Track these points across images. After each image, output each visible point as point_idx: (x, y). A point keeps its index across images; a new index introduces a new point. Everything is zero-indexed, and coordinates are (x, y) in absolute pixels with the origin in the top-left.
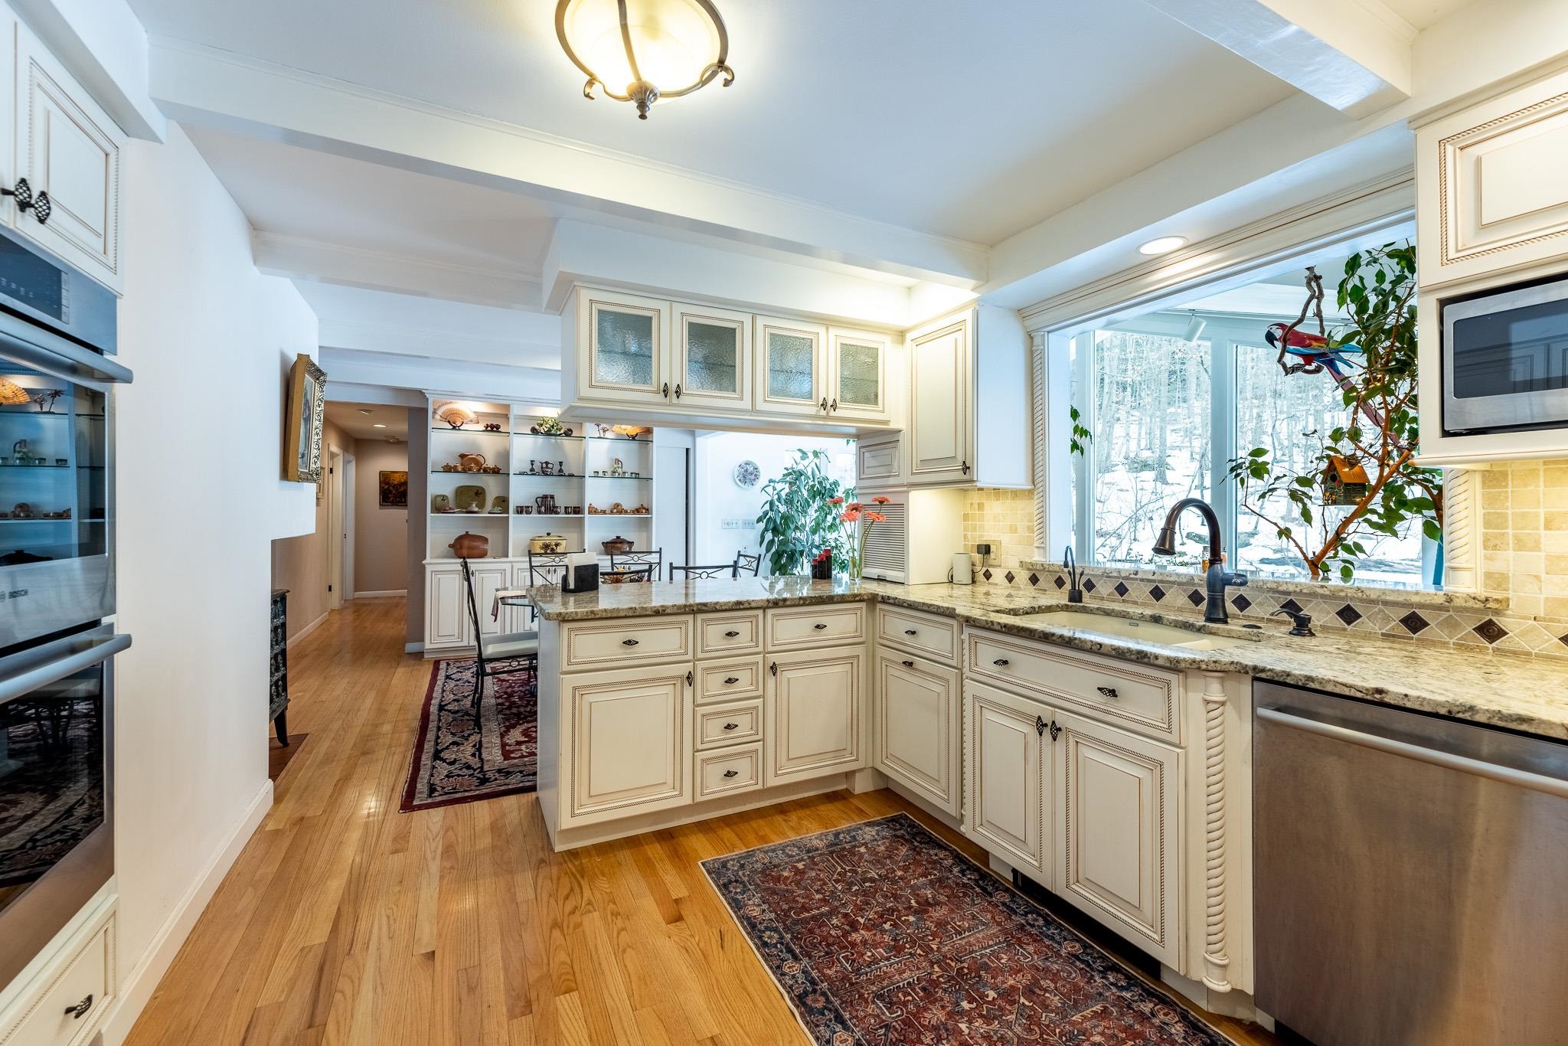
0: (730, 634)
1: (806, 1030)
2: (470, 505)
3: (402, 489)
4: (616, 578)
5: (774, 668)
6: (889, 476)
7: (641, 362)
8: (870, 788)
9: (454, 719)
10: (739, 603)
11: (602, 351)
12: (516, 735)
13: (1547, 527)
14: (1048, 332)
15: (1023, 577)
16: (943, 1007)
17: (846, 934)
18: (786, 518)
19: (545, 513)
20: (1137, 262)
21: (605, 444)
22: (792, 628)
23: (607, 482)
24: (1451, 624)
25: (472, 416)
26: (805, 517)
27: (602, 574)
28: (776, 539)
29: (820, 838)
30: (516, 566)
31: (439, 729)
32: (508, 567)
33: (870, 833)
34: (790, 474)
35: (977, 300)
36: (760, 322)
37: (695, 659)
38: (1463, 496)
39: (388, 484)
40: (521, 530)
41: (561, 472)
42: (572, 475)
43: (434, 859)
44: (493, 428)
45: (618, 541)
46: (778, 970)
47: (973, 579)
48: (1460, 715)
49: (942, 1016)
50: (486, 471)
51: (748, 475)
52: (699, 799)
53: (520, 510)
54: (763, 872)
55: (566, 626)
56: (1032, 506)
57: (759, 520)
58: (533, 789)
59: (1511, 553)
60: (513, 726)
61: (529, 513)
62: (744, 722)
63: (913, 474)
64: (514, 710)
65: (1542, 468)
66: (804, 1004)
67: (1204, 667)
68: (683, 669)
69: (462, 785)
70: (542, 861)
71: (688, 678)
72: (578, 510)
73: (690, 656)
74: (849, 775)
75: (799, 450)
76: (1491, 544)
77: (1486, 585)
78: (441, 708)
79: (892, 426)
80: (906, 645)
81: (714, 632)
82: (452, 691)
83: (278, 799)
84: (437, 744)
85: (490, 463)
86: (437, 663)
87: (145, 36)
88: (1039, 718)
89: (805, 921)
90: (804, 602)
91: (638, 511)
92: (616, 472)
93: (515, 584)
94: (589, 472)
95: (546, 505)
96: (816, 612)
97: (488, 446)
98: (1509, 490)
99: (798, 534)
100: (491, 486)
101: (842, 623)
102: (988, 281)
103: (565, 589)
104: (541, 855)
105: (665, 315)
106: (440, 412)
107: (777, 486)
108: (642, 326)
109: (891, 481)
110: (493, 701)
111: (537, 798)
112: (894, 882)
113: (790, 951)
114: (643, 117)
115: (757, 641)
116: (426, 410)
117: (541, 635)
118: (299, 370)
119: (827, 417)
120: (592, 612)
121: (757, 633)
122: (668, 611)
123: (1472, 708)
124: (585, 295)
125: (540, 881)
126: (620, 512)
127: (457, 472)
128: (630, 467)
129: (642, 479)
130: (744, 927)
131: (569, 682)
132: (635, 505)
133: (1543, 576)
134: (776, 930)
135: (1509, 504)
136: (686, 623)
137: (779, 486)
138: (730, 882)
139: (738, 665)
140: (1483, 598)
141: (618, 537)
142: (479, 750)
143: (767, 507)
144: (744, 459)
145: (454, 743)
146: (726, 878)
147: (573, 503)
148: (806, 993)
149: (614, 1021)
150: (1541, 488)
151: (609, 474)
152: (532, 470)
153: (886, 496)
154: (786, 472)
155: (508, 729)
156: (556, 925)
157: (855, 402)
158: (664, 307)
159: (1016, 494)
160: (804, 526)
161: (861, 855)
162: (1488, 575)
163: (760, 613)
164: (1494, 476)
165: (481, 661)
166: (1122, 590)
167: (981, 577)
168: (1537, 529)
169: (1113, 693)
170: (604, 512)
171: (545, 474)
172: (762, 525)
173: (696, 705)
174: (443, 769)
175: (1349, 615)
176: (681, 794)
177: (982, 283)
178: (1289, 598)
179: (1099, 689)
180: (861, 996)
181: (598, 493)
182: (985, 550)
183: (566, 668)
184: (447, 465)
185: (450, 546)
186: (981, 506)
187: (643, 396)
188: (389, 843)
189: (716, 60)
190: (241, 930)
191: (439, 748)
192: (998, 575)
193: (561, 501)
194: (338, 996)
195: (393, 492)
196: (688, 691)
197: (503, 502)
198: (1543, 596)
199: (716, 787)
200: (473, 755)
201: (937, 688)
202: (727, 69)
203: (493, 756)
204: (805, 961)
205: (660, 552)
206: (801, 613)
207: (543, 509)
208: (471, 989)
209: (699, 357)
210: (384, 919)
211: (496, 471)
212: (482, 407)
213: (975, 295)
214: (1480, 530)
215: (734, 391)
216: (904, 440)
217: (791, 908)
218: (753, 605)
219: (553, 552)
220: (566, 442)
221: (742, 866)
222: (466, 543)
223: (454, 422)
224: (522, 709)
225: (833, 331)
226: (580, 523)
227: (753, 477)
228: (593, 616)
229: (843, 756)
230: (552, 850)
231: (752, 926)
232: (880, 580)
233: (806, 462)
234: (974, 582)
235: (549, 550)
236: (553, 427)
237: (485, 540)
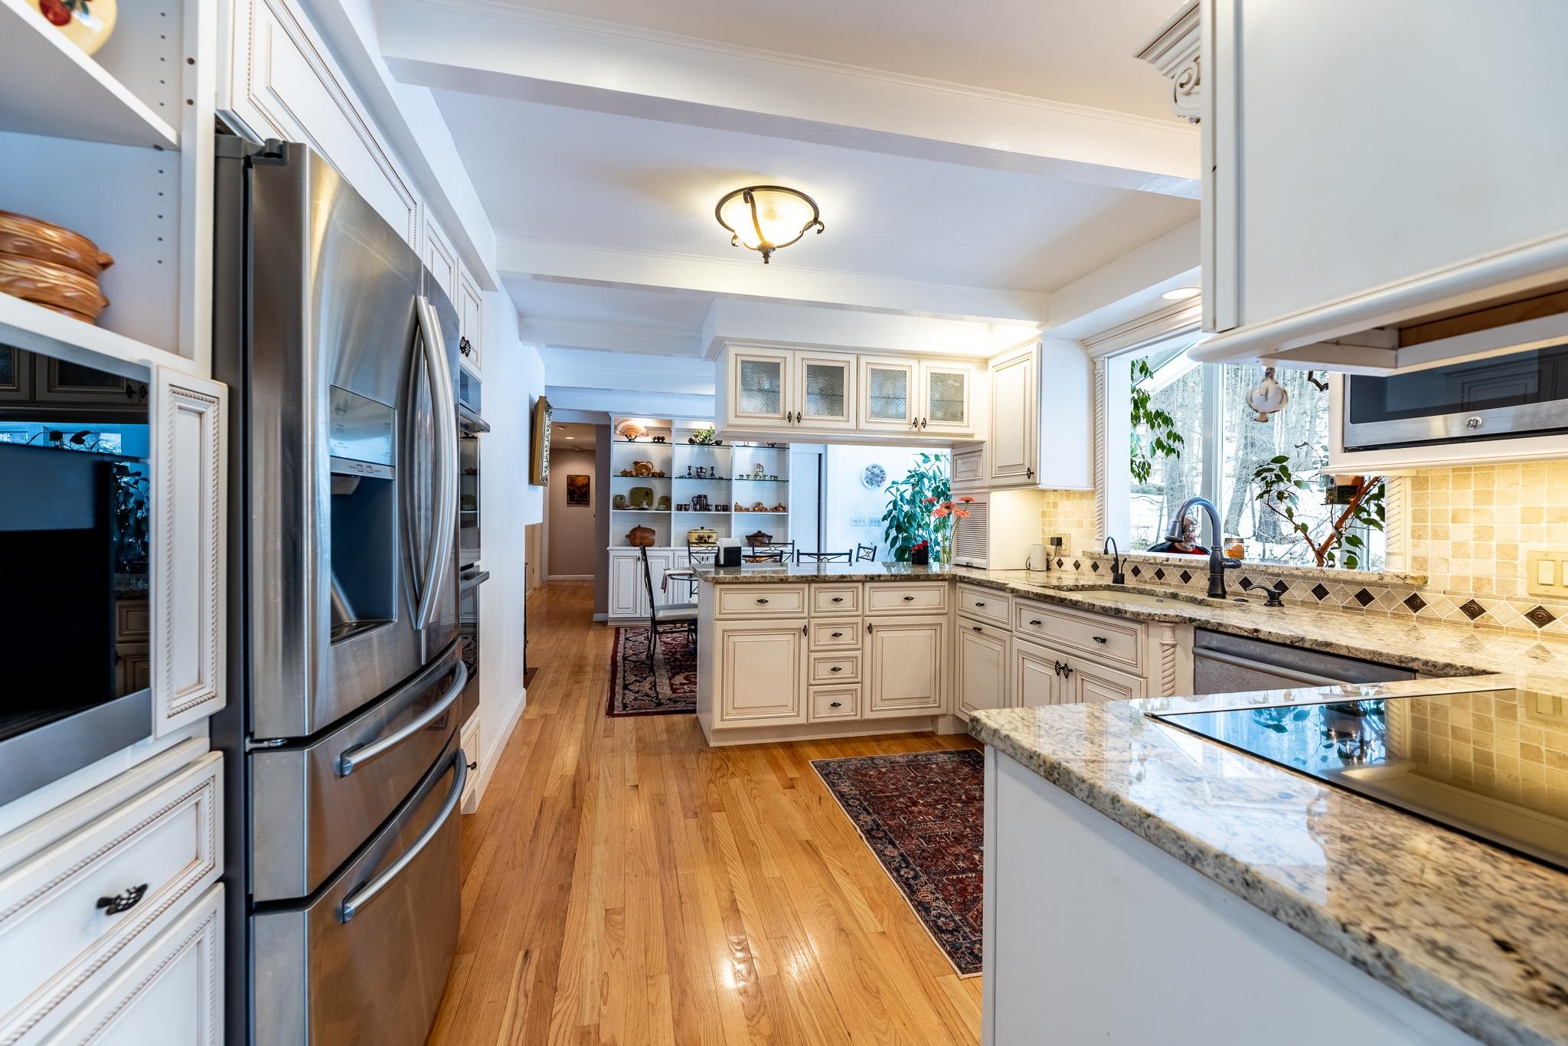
0: (836, 600)
1: (868, 845)
2: (642, 503)
3: (584, 490)
4: (754, 558)
5: (870, 628)
6: (974, 480)
7: (772, 396)
8: (951, 732)
9: (635, 666)
10: (843, 577)
11: (745, 390)
12: (679, 679)
13: (1454, 521)
14: (1108, 358)
15: (1086, 564)
16: (966, 847)
17: (907, 807)
18: (910, 517)
19: (700, 510)
20: (1162, 306)
21: (749, 451)
22: (887, 599)
23: (751, 484)
24: (1389, 598)
25: (644, 430)
26: (929, 516)
27: (744, 556)
28: (900, 536)
29: (902, 757)
30: (677, 554)
31: (625, 671)
32: (670, 554)
33: (942, 758)
34: (912, 476)
35: (1041, 336)
36: (863, 360)
37: (810, 617)
38: (1396, 496)
39: (573, 485)
40: (681, 525)
41: (712, 477)
42: (721, 479)
43: (631, 742)
44: (659, 440)
45: (760, 534)
46: (856, 818)
47: (1048, 566)
48: (1297, 644)
49: (963, 851)
50: (654, 475)
51: (875, 477)
52: (812, 721)
53: (680, 508)
54: (855, 771)
55: (719, 587)
56: (1091, 505)
57: (884, 518)
58: (694, 711)
59: (1430, 541)
60: (678, 674)
61: (687, 510)
62: (847, 668)
63: (992, 478)
64: (678, 663)
65: (1451, 474)
66: (870, 834)
67: (1157, 618)
68: (801, 624)
69: (644, 705)
70: (701, 750)
71: (804, 630)
72: (726, 508)
73: (805, 614)
74: (934, 719)
75: (922, 454)
76: (1417, 535)
77: (1413, 567)
78: (625, 659)
79: (977, 438)
80: (977, 615)
81: (824, 597)
82: (631, 648)
83: (529, 702)
84: (624, 680)
85: (657, 469)
86: (617, 630)
87: (494, 236)
88: (1057, 662)
89: (881, 797)
90: (895, 578)
91: (776, 509)
92: (758, 476)
93: (676, 566)
94: (735, 476)
95: (700, 503)
96: (906, 587)
97: (655, 454)
98: (1430, 491)
99: (921, 531)
100: (657, 487)
101: (927, 597)
102: (1048, 321)
103: (717, 564)
104: (700, 747)
105: (789, 361)
106: (619, 428)
107: (899, 486)
108: (772, 370)
109: (977, 484)
110: (662, 656)
111: (697, 718)
112: (953, 785)
113: (865, 809)
114: (766, 262)
115: (857, 607)
116: (609, 427)
117: (700, 606)
118: (541, 407)
119: (919, 433)
120: (736, 578)
121: (857, 600)
122: (790, 580)
123: (1303, 639)
124: (732, 351)
125: (700, 760)
126: (761, 510)
127: (632, 476)
128: (769, 470)
129: (780, 481)
130: (836, 796)
131: (720, 626)
132: (774, 504)
133: (1451, 560)
134: (858, 800)
135: (1429, 503)
136: (803, 589)
137: (902, 488)
138: (830, 773)
139: (842, 624)
140: (1403, 576)
141: (759, 532)
142: (655, 686)
143: (891, 507)
144: (869, 464)
145: (636, 681)
146: (825, 770)
147: (722, 502)
148: (872, 829)
149: (747, 827)
150: (1450, 490)
151: (752, 478)
152: (689, 474)
153: (970, 496)
154: (909, 474)
155: (674, 675)
156: (710, 781)
157: (943, 419)
158: (789, 354)
159: (1082, 494)
160: (928, 525)
161: (932, 769)
162: (1415, 559)
163: (860, 585)
164: (1420, 480)
165: (655, 622)
166: (1160, 574)
167: (1054, 565)
168: (1446, 522)
169: (1104, 641)
170: (747, 510)
171: (699, 477)
172: (887, 523)
173: (810, 651)
174: (631, 696)
175: (1320, 592)
176: (798, 715)
177: (1041, 323)
178: (1280, 579)
179: (1095, 638)
180: (910, 835)
181: (743, 494)
182: (1058, 542)
183: (718, 616)
184: (625, 471)
185: (626, 536)
186: (1055, 505)
187: (773, 424)
188: (602, 732)
189: (812, 219)
190: (525, 764)
191: (627, 683)
192: (1068, 563)
193: (712, 501)
194: (586, 797)
195: (577, 492)
196: (804, 640)
197: (666, 501)
198: (1450, 574)
199: (824, 714)
200: (651, 689)
201: (998, 648)
202: (820, 223)
203: (665, 690)
204: (875, 816)
205: (793, 544)
206: (893, 587)
207: (698, 507)
208: (661, 804)
209: (817, 390)
210: (606, 769)
211: (661, 475)
212: (652, 423)
213: (1039, 332)
214: (1410, 523)
215: (842, 415)
216: (986, 449)
217: (870, 791)
218: (854, 578)
219: (706, 542)
220: (717, 450)
221: (840, 766)
222: (639, 534)
223: (629, 435)
224: (684, 663)
225: (924, 363)
226: (728, 520)
227: (879, 479)
228: (736, 581)
229: (928, 703)
230: (708, 745)
231: (842, 796)
232: (968, 566)
233: (927, 466)
234: (1048, 569)
235: (701, 540)
236: (706, 437)
237: (653, 532)
